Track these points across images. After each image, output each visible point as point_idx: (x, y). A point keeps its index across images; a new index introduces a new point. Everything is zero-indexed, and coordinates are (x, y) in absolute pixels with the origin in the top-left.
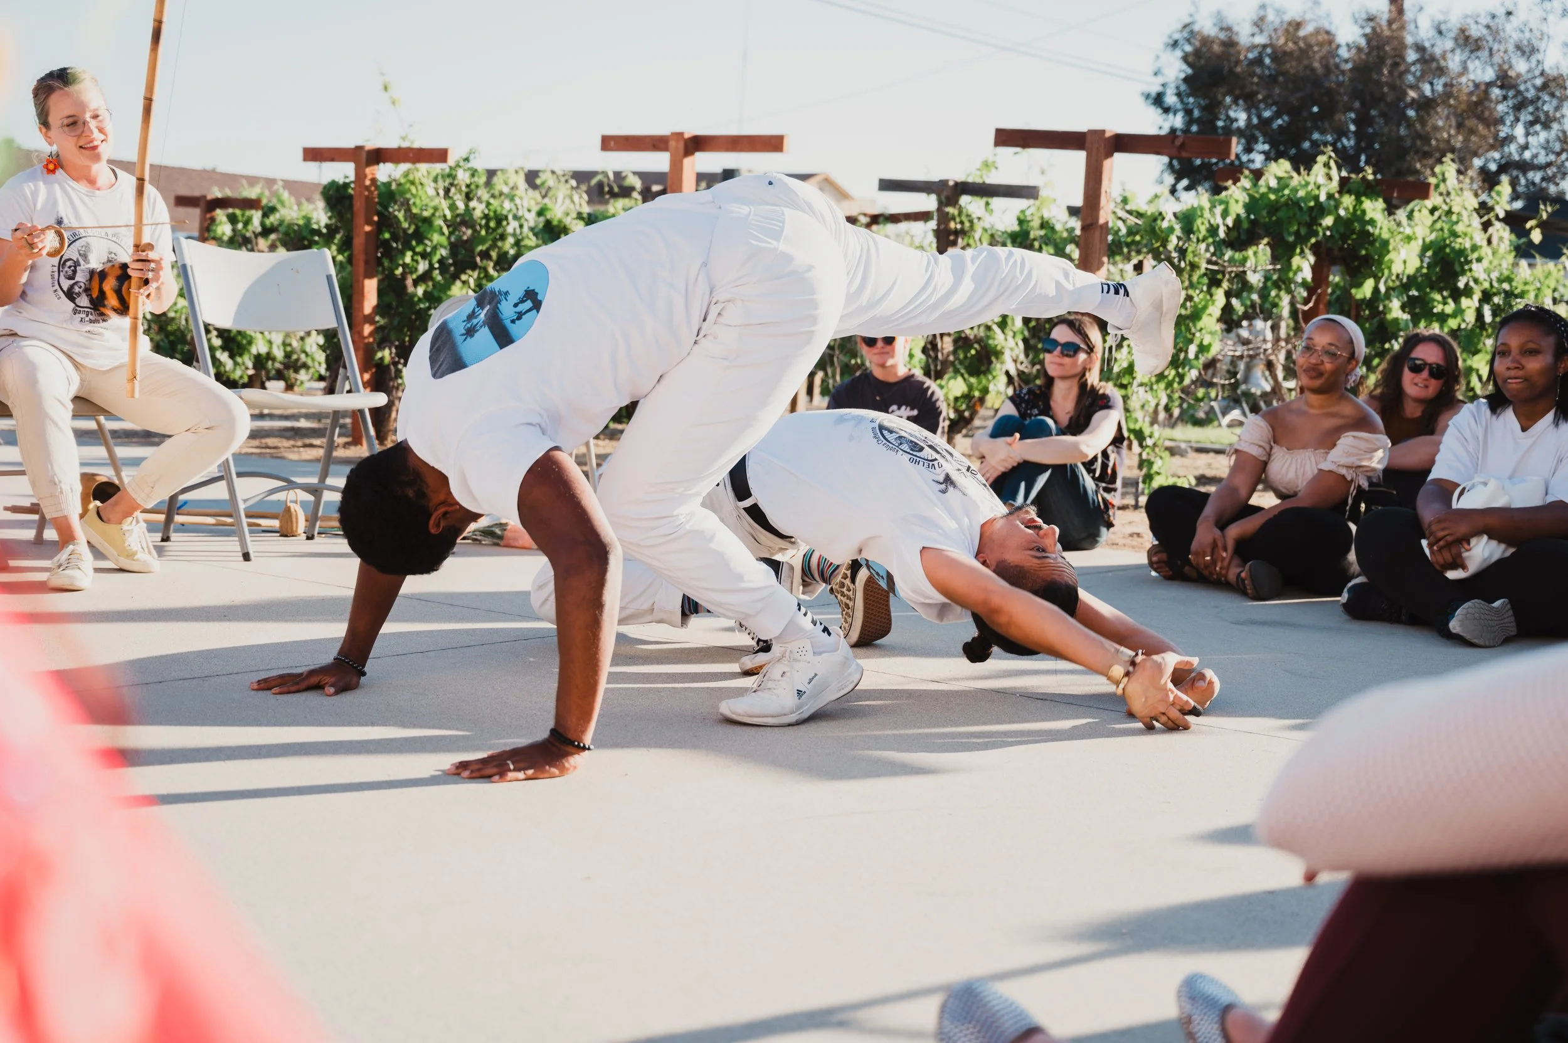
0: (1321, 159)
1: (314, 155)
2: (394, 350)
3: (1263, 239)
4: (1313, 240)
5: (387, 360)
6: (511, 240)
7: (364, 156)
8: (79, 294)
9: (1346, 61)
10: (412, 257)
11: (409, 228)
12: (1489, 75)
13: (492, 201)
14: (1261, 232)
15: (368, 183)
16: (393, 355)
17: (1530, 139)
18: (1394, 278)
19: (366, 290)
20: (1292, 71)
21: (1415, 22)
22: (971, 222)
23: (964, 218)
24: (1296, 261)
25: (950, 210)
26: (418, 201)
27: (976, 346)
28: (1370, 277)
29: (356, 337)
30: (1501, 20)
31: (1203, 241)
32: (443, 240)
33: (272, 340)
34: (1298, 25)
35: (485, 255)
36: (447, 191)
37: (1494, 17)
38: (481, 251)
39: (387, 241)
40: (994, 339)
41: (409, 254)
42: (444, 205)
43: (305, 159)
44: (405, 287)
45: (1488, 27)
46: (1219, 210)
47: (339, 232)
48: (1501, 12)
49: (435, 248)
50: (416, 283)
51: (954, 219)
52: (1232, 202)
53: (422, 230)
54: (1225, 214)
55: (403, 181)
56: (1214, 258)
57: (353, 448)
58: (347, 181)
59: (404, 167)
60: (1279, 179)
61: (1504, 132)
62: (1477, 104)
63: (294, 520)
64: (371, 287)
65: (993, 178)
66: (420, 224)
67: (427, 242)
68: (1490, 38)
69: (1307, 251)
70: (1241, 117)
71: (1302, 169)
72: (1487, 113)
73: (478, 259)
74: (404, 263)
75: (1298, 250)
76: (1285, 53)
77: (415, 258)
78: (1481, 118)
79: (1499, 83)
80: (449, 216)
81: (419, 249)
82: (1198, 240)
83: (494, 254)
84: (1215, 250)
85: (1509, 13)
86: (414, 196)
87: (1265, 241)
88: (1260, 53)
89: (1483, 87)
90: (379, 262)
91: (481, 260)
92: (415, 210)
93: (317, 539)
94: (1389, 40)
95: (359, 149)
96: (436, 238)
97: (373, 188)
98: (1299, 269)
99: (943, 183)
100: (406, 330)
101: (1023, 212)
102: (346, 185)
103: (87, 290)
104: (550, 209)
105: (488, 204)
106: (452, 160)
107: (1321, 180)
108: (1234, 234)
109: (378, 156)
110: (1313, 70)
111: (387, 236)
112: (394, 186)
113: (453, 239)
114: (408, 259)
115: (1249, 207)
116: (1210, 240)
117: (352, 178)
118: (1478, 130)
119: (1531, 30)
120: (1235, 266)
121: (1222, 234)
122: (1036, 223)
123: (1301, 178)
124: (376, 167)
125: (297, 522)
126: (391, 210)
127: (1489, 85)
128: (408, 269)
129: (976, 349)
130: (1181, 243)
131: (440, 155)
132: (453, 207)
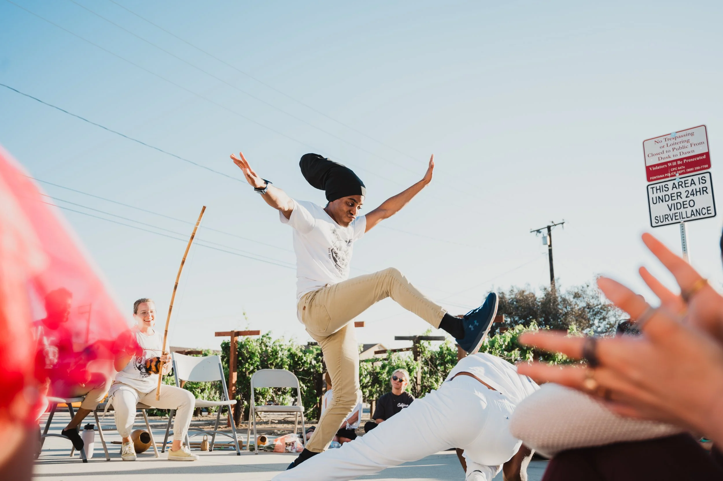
0: (532, 323)
1: (218, 334)
2: (242, 395)
3: (516, 349)
4: (532, 349)
5: (240, 398)
6: (279, 359)
7: (234, 334)
8: (142, 368)
9: (539, 302)
10: (248, 365)
11: (248, 356)
12: (584, 304)
13: (274, 347)
14: (516, 347)
15: (235, 342)
16: (241, 397)
17: (600, 324)
18: (559, 360)
19: (233, 376)
20: (523, 305)
21: (559, 289)
22: (424, 348)
23: (422, 347)
24: (527, 355)
25: (417, 345)
26: (251, 347)
27: (428, 388)
28: (552, 360)
29: (230, 392)
30: (586, 288)
31: (498, 349)
32: (258, 360)
33: (204, 396)
34: (523, 292)
35: (272, 364)
36: (261, 344)
37: (583, 287)
38: (271, 363)
39: (241, 360)
40: (434, 386)
41: (247, 364)
42: (258, 348)
43: (216, 336)
44: (246, 375)
45: (582, 290)
46: (502, 340)
47: (225, 358)
48: (585, 286)
49: (255, 362)
50: (249, 374)
51: (419, 347)
52: (507, 337)
53: (252, 356)
54: (504, 341)
55: (246, 341)
56: (501, 355)
57: (228, 428)
58: (229, 342)
59: (246, 337)
60: (519, 330)
61: (591, 322)
62: (581, 314)
63: (206, 445)
64: (235, 375)
65: (431, 335)
66: (251, 355)
67: (253, 360)
68: (583, 294)
69: (530, 352)
70: (509, 320)
71: (526, 326)
72: (584, 317)
73: (269, 365)
74: (246, 367)
75: (528, 352)
76: (520, 300)
77: (249, 365)
78: (583, 318)
79: (587, 307)
80: (260, 352)
81: (251, 362)
82: (496, 349)
83: (274, 364)
84: (502, 352)
85: (588, 286)
86: (249, 346)
87: (517, 349)
88: (512, 301)
89: (582, 309)
90: (238, 368)
91: (270, 365)
92: (249, 350)
93: (213, 451)
94: (551, 295)
95: (232, 332)
96: (256, 359)
97: (236, 344)
98: (529, 358)
99: (415, 337)
100: (246, 388)
101: (441, 345)
102: (228, 343)
103: (144, 367)
104: (292, 349)
105: (273, 348)
106: (262, 334)
107: (533, 329)
108: (507, 347)
109: (238, 334)
110: (529, 305)
111: (240, 358)
112: (243, 343)
113: (261, 359)
114: (247, 366)
115: (511, 339)
116: (500, 349)
117: (230, 341)
118: (582, 321)
119: (595, 291)
120: (508, 357)
121: (504, 347)
122: (446, 348)
123: (526, 329)
124: (237, 337)
125: (207, 446)
126: (242, 350)
127: (584, 308)
128: (247, 369)
129: (428, 389)
130: (490, 350)
131: (257, 333)
132: (261, 349)
